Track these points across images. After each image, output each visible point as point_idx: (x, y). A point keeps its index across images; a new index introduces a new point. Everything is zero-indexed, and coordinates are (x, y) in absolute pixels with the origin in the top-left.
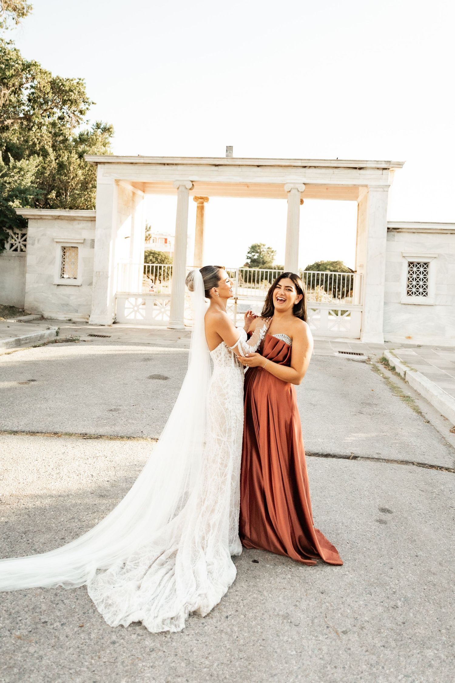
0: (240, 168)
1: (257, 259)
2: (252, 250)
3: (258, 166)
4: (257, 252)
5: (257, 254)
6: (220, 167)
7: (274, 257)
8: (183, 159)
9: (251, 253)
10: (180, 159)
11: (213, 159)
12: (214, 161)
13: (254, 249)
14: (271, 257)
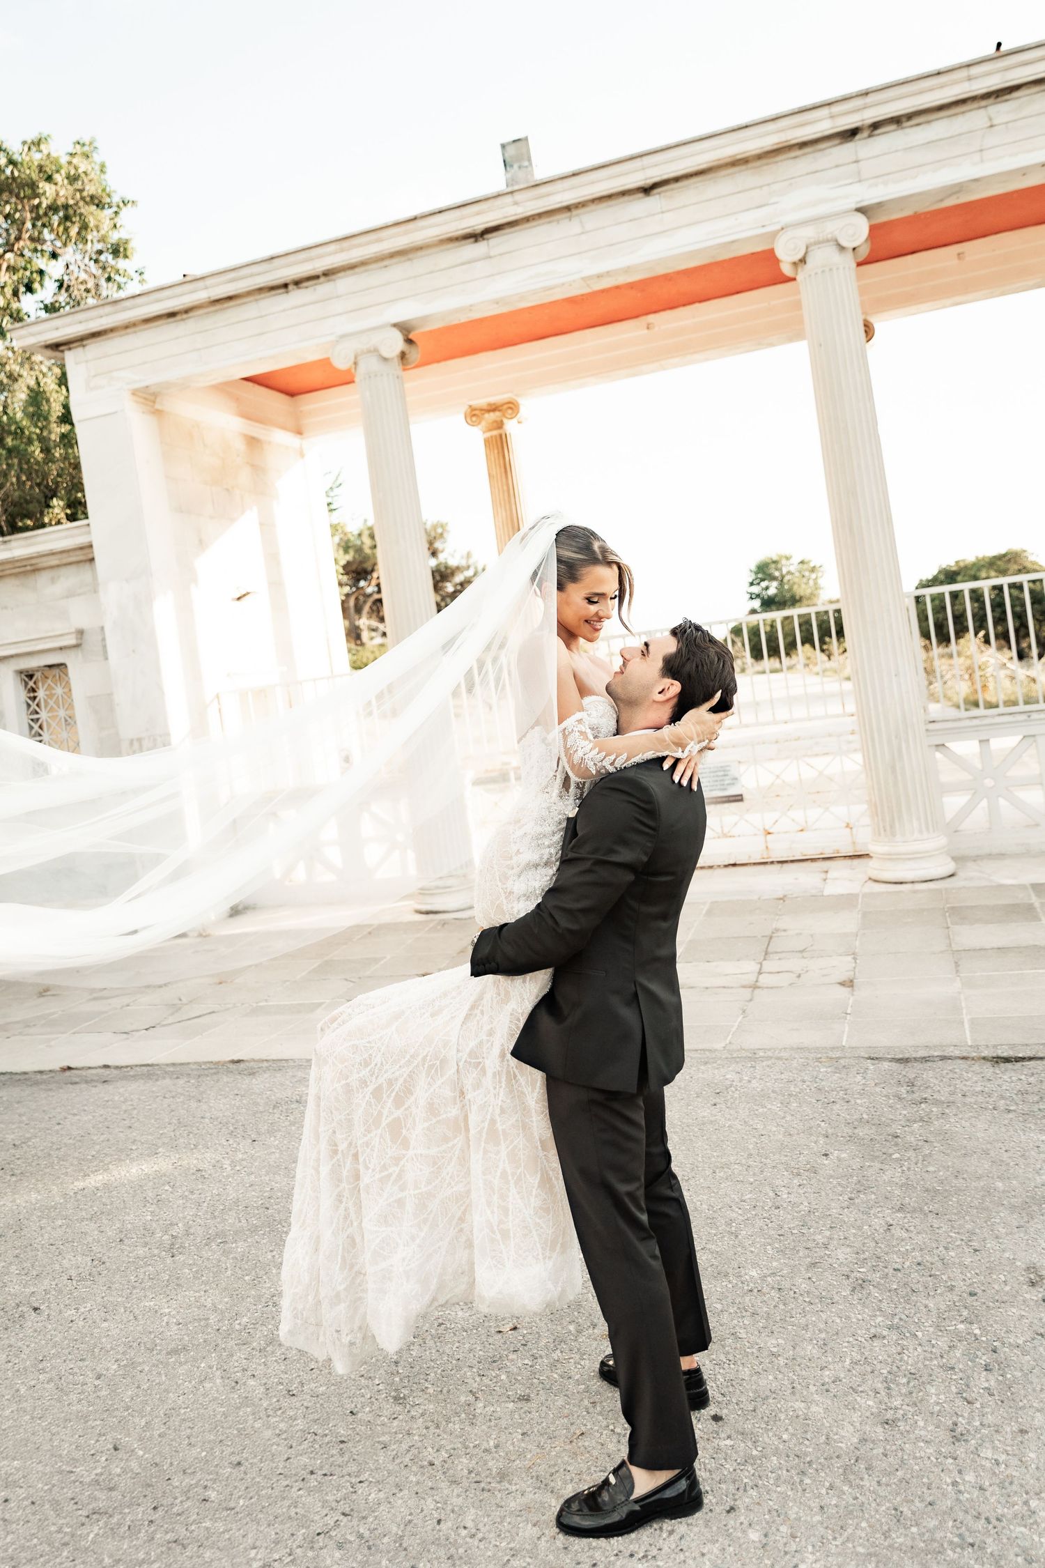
0: (575, 221)
1: (776, 595)
2: (760, 576)
3: (647, 190)
4: (773, 578)
5: (775, 584)
6: (495, 241)
7: (820, 581)
8: (345, 244)
9: (758, 584)
10: (332, 247)
11: (457, 213)
12: (463, 218)
13: (764, 571)
14: (811, 582)
